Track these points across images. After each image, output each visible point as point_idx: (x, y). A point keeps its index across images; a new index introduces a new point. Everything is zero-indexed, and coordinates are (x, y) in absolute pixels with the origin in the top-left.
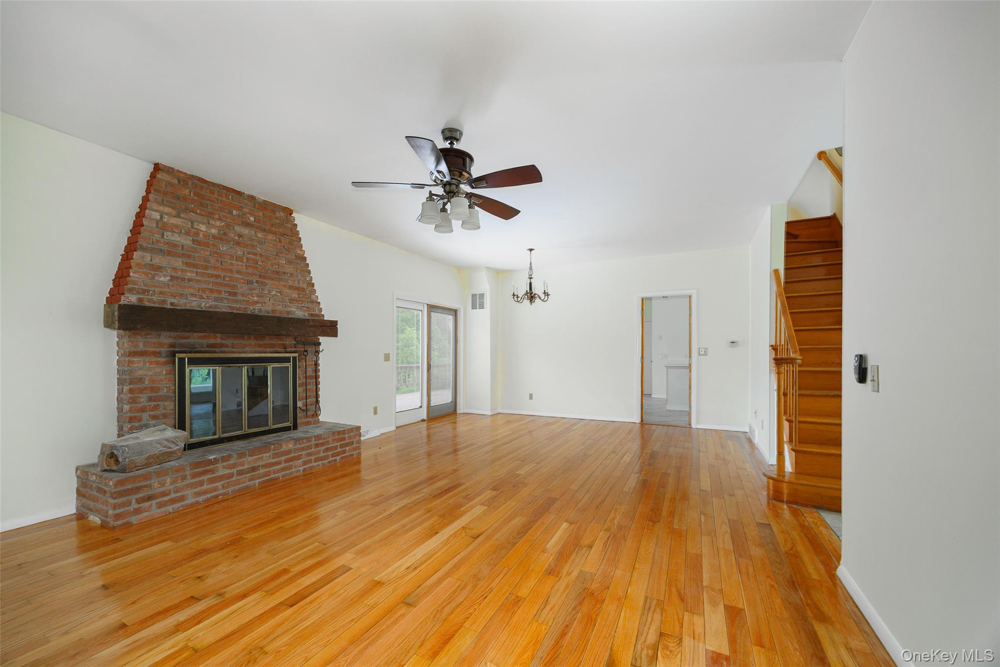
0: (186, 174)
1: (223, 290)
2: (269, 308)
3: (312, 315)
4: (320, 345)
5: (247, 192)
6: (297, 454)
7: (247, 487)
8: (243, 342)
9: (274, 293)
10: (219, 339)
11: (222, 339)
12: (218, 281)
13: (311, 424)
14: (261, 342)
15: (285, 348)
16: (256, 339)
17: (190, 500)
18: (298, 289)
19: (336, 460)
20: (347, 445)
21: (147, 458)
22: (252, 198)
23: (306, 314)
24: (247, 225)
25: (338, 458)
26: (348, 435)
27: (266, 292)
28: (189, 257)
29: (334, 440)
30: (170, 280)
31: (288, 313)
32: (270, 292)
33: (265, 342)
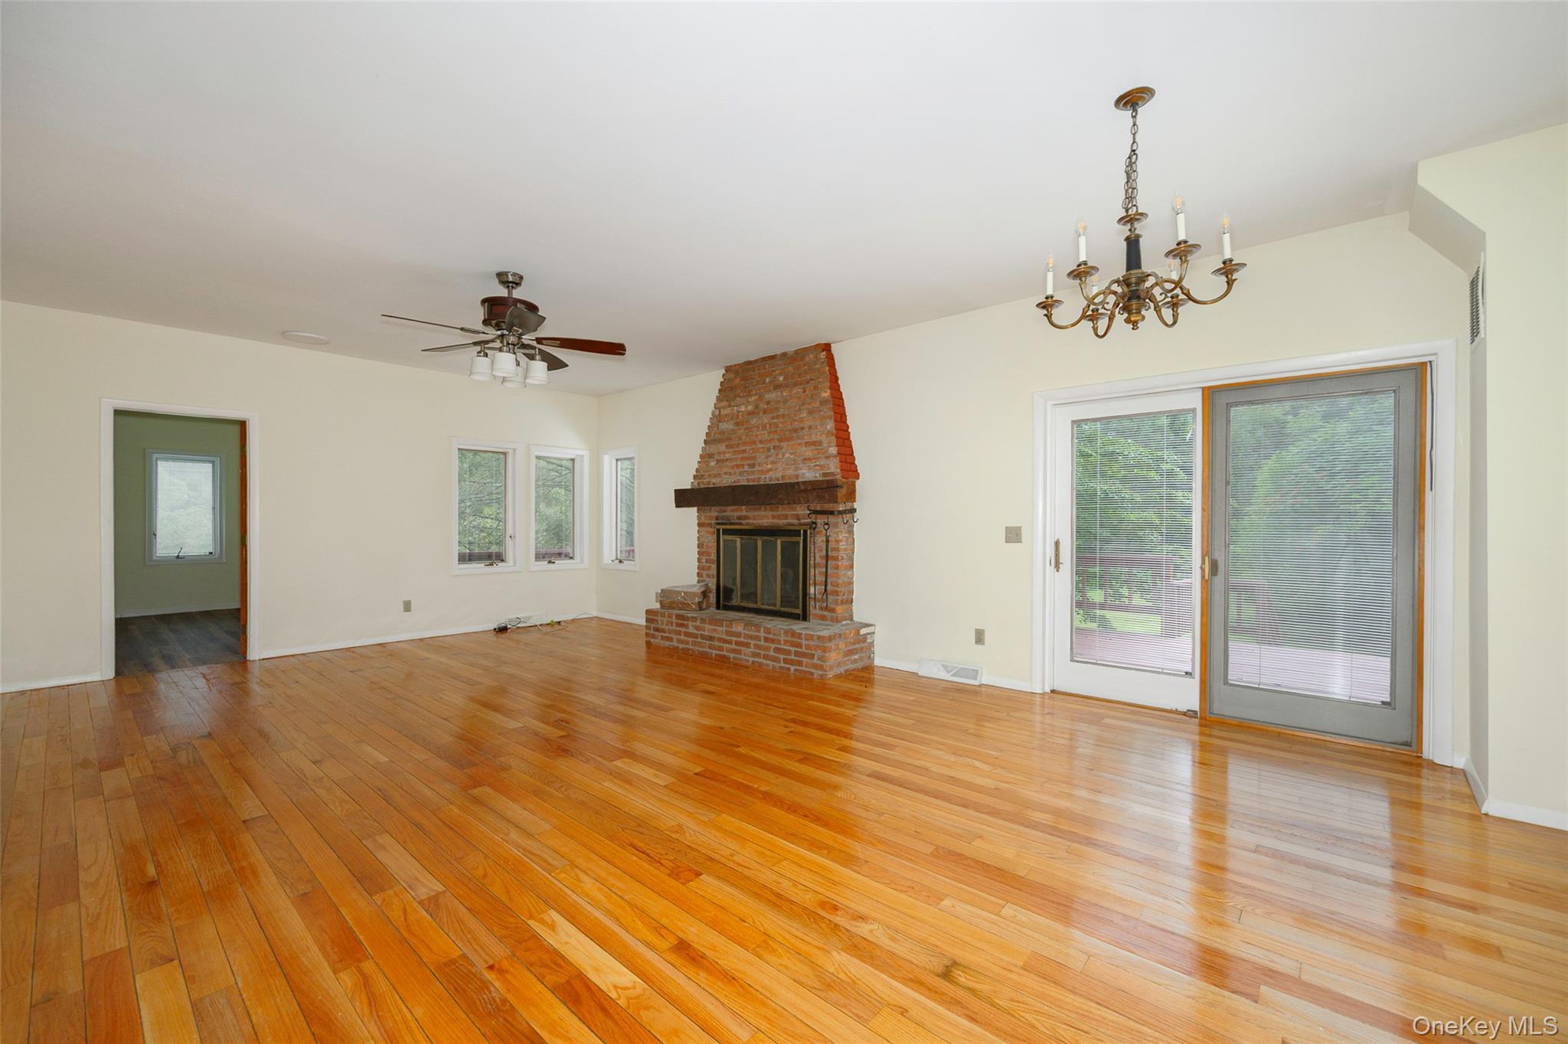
0: (738, 365)
1: (745, 463)
2: (779, 475)
3: (825, 475)
4: (855, 512)
5: (779, 352)
6: (746, 641)
7: (706, 653)
8: (762, 513)
9: (787, 455)
10: (744, 512)
11: (747, 511)
12: (745, 455)
13: (827, 620)
14: (775, 513)
15: (799, 519)
16: (771, 510)
17: (675, 644)
18: (814, 443)
19: (789, 669)
20: (804, 655)
21: (670, 602)
22: (784, 354)
23: (818, 475)
24: (777, 387)
25: (792, 668)
26: (807, 643)
27: (780, 456)
28: (729, 439)
29: (786, 642)
30: (716, 464)
31: (797, 476)
32: (783, 456)
33: (779, 513)
